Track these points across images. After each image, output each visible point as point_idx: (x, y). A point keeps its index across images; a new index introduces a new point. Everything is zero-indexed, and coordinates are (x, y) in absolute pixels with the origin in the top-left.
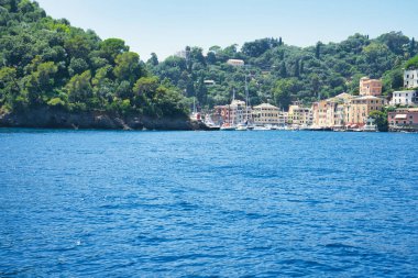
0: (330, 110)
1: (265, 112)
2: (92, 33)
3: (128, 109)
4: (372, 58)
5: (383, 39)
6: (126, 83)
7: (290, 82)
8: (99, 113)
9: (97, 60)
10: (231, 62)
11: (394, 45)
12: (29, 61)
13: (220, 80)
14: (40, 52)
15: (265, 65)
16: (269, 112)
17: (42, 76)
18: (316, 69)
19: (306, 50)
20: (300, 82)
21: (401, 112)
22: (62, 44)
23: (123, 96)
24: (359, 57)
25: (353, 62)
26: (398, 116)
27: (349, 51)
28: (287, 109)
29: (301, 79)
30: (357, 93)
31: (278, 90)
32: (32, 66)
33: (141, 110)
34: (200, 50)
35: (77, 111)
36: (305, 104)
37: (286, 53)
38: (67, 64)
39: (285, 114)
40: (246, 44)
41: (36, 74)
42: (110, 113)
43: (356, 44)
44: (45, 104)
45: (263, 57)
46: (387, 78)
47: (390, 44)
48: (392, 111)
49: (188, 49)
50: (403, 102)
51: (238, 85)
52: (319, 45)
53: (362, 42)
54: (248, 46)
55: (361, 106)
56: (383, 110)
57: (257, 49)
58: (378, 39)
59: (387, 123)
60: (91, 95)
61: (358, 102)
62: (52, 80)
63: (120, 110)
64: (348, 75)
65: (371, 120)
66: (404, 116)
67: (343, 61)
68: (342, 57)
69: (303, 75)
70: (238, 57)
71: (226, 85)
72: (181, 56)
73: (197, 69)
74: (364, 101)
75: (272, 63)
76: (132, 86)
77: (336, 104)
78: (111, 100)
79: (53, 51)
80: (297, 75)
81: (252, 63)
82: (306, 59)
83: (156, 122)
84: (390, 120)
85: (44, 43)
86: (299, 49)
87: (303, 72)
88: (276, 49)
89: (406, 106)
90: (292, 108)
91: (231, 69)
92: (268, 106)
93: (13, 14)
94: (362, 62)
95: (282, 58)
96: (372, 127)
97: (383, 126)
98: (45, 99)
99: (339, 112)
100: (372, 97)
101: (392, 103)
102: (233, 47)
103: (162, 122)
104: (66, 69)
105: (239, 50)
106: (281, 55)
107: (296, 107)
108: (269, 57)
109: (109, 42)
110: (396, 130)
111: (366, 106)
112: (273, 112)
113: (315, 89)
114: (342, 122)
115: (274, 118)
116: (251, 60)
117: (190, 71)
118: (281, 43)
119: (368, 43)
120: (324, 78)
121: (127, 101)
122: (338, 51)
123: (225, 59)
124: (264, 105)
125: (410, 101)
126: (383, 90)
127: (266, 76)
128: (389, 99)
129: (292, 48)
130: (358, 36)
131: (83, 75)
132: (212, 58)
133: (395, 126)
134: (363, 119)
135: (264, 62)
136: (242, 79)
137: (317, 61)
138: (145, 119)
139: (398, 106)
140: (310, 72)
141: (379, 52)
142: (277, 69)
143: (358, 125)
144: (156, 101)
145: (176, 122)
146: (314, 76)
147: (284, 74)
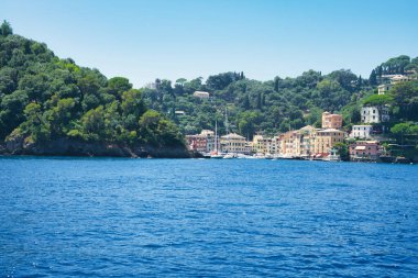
0: (297, 141)
1: (232, 141)
2: (97, 71)
3: (135, 139)
4: (326, 93)
5: (334, 75)
6: (132, 117)
7: (253, 114)
8: (109, 143)
9: (107, 97)
10: (197, 93)
11: (344, 81)
12: (48, 97)
13: (190, 111)
14: (58, 89)
15: (229, 97)
16: (236, 141)
17: (61, 110)
18: (276, 102)
19: (266, 84)
20: (263, 114)
21: (360, 144)
22: (75, 82)
23: (129, 128)
24: (314, 92)
25: (308, 97)
26: (358, 148)
27: (304, 86)
28: (251, 139)
29: (263, 111)
30: (319, 126)
31: (243, 121)
32: (52, 101)
33: (146, 140)
34: (170, 82)
35: (91, 141)
36: (267, 134)
37: (249, 87)
38: (81, 100)
39: (251, 144)
40: (211, 77)
41: (57, 109)
42: (119, 143)
43: (310, 79)
44: (64, 135)
45: (226, 90)
46: (346, 113)
47: (340, 81)
48: (353, 143)
49: (158, 81)
50: (362, 135)
51: (206, 116)
52: (278, 79)
53: (315, 77)
54: (212, 79)
55: (325, 138)
56: (344, 142)
57: (222, 83)
58: (330, 75)
59: (348, 154)
60: (103, 127)
61: (323, 134)
62: (69, 114)
63: (128, 140)
64: (304, 108)
65: (335, 151)
66: (363, 148)
67: (299, 95)
68: (299, 91)
69: (265, 107)
70: (204, 89)
71: (195, 115)
72: (152, 88)
73: (167, 100)
74: (328, 134)
75: (236, 95)
76: (138, 119)
77: (302, 136)
78: (119, 131)
79: (68, 89)
80: (259, 107)
81: (217, 95)
82: (267, 92)
83: (158, 151)
84: (351, 151)
85: (60, 81)
86: (260, 83)
87: (264, 104)
88: (238, 82)
89: (364, 139)
90: (256, 138)
91: (198, 101)
92: (235, 136)
93: (28, 56)
94: (316, 96)
95: (244, 92)
96: (336, 157)
97: (345, 156)
98: (65, 130)
99: (304, 143)
100: (334, 130)
101: (352, 136)
102: (198, 80)
103: (164, 151)
104: (80, 104)
105: (204, 82)
106: (244, 88)
107: (261, 137)
108: (232, 90)
109: (115, 80)
110: (356, 160)
111: (329, 138)
112: (241, 142)
113: (277, 120)
114: (308, 152)
115: (241, 147)
116: (216, 92)
117: (161, 101)
118: (242, 77)
119: (321, 79)
120: (284, 111)
121: (133, 133)
122: (294, 86)
123: (192, 91)
124: (231, 135)
125: (367, 135)
126: (344, 124)
127: (230, 107)
128: (349, 132)
129: (253, 81)
130: (312, 72)
131: (97, 110)
132: (180, 90)
133: (356, 157)
134: (326, 150)
135: (227, 94)
136: (209, 110)
137: (277, 94)
138: (150, 148)
139: (358, 138)
140: (272, 104)
141: (332, 88)
142: (240, 102)
143: (323, 155)
144: (158, 133)
145: (175, 151)
146: (276, 109)
147: (247, 106)
